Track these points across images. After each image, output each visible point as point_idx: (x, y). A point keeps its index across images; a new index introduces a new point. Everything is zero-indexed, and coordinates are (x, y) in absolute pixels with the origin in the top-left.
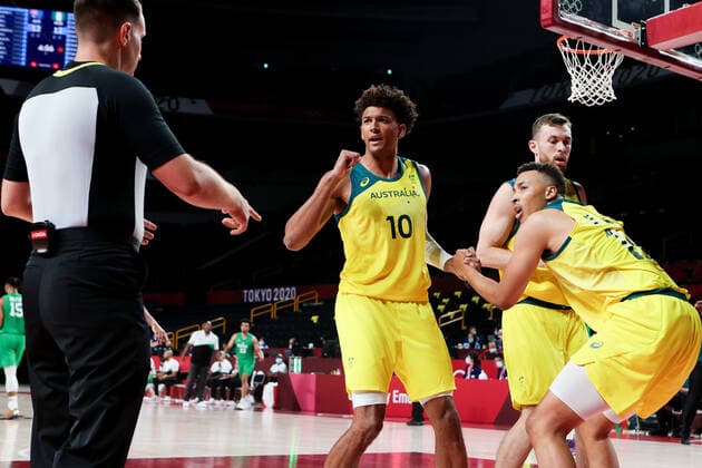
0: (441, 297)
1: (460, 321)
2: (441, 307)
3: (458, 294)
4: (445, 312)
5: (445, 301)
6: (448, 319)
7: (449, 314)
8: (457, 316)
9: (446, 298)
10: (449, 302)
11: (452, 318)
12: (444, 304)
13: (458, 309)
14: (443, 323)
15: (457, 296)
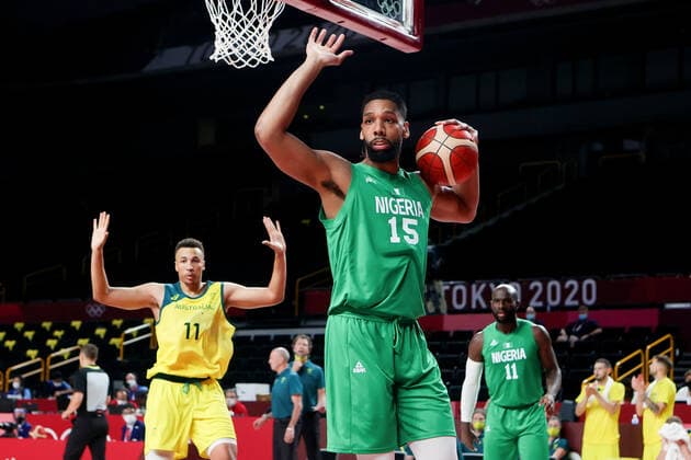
0: (53, 328)
2: (52, 343)
3: (77, 324)
4: (57, 348)
5: (58, 333)
6: (60, 358)
7: (63, 351)
8: (72, 355)
9: (59, 330)
10: (63, 336)
11: (66, 357)
12: (56, 338)
13: (75, 344)
14: (51, 364)
15: (74, 328)
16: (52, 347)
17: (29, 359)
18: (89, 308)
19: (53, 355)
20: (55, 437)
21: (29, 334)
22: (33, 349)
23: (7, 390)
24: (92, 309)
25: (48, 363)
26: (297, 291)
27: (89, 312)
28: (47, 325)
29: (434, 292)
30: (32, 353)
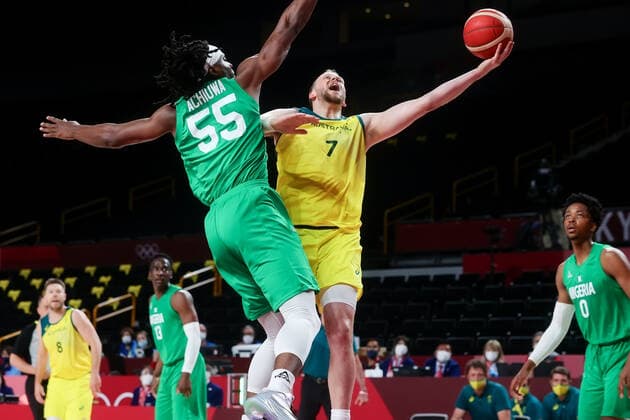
0: (98, 274)
1: (130, 311)
2: (97, 291)
3: (126, 268)
4: (104, 297)
5: (104, 279)
6: (109, 309)
7: (111, 301)
8: (123, 304)
9: (106, 275)
10: (110, 282)
11: (115, 307)
12: (102, 284)
13: (126, 292)
14: (98, 316)
15: (123, 272)
16: (99, 296)
18: (140, 250)
19: (101, 305)
20: (108, 403)
22: (76, 298)
24: (144, 250)
25: (95, 314)
26: (386, 224)
27: (140, 254)
28: (91, 270)
29: (552, 223)
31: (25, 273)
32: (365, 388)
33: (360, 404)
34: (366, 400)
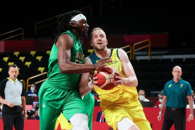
17: (40, 72)
21: (39, 58)
22: (42, 67)
23: (27, 91)
30: (41, 69)
31: (17, 54)
32: (193, 113)
33: (189, 121)
34: (193, 119)
